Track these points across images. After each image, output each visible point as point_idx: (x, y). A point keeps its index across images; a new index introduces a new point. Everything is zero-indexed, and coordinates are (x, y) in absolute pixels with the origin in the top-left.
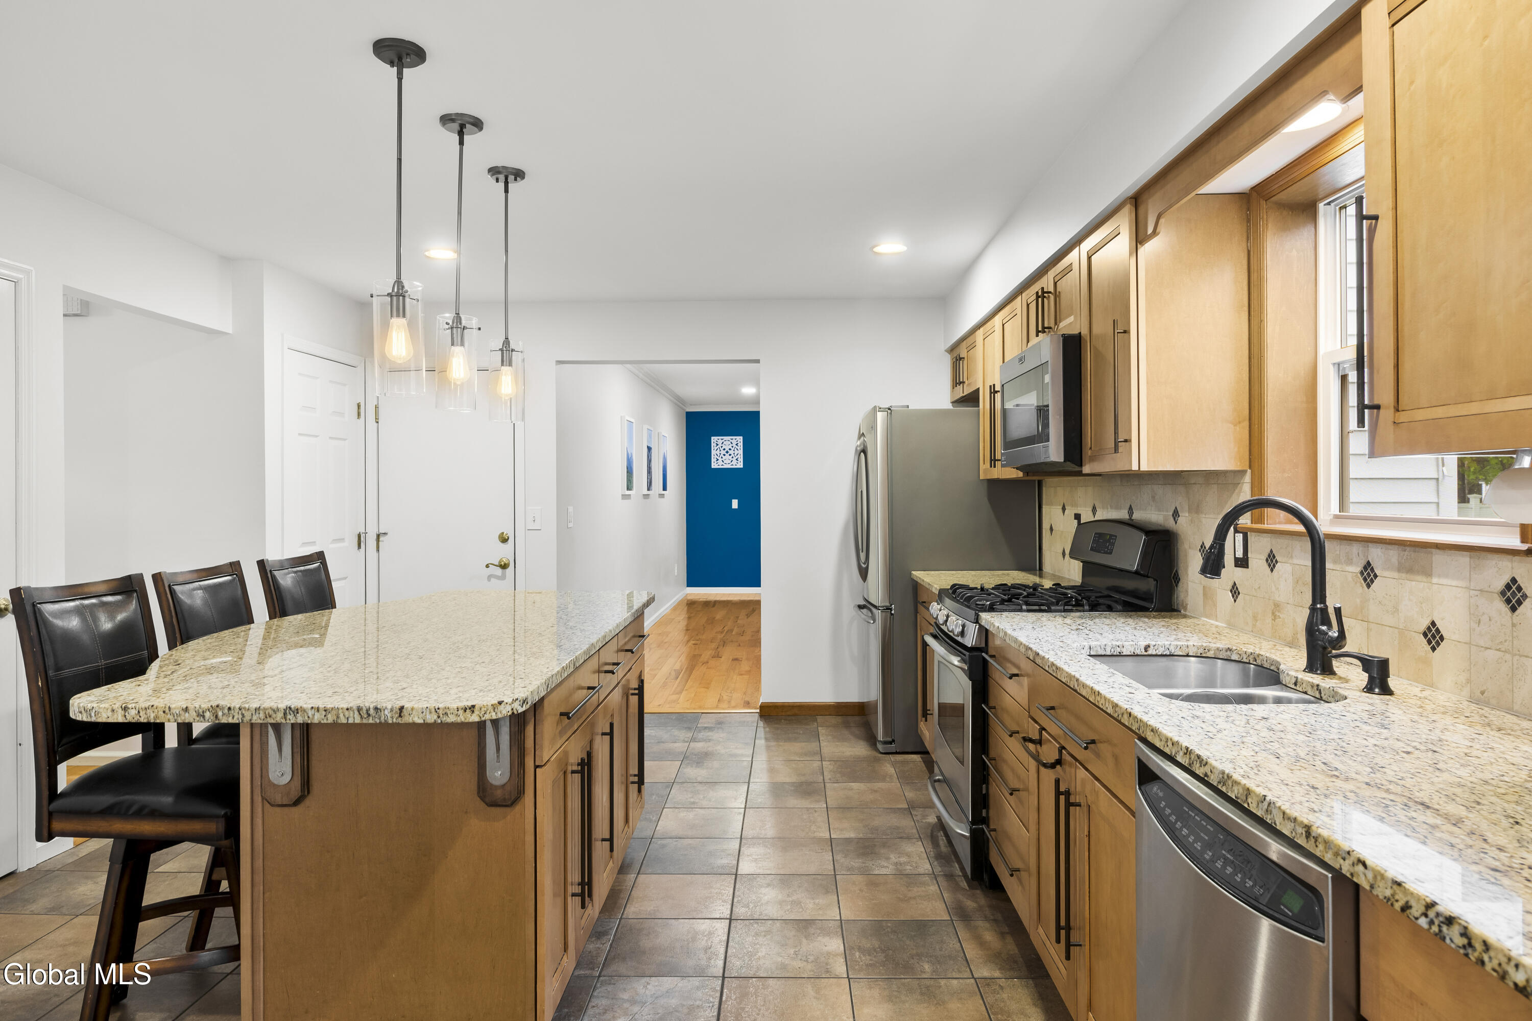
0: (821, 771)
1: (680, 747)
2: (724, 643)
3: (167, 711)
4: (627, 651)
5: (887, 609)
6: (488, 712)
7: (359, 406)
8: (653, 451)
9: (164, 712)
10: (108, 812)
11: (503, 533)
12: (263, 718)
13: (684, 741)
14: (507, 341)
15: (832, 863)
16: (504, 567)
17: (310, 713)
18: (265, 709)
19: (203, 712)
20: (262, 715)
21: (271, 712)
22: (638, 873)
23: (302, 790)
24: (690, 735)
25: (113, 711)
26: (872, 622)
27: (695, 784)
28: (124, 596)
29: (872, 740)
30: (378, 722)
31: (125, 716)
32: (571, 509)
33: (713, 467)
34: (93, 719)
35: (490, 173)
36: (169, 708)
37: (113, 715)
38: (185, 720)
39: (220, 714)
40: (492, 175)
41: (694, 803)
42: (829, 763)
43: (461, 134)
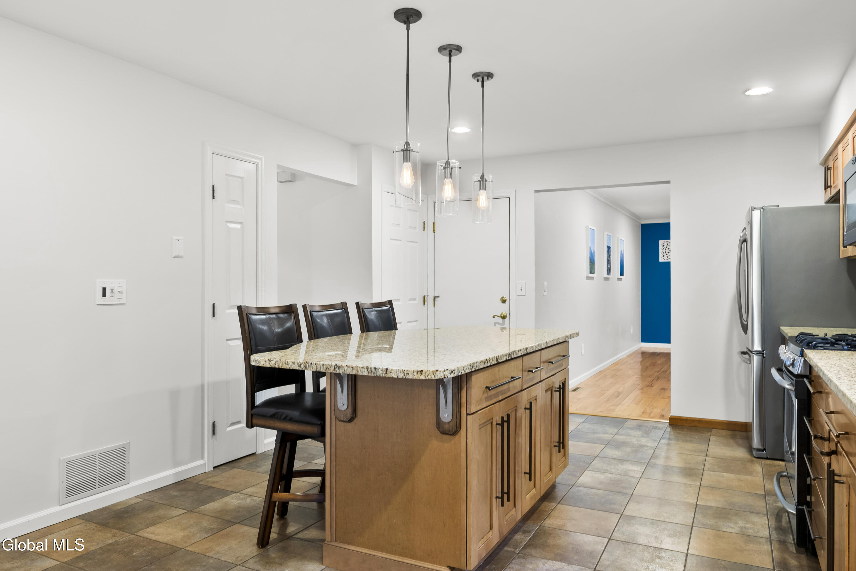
0: (704, 463)
1: (608, 437)
2: (658, 378)
3: (286, 363)
4: (550, 362)
5: (759, 353)
6: (430, 375)
7: (424, 223)
8: (612, 249)
9: (285, 363)
10: (273, 417)
11: (503, 297)
12: (325, 369)
13: (611, 434)
14: (483, 176)
15: (693, 518)
16: (504, 317)
17: (346, 368)
18: (326, 365)
19: (301, 365)
20: (325, 368)
21: (329, 367)
22: (558, 503)
23: (352, 414)
24: (616, 431)
25: (265, 361)
26: (749, 362)
27: (611, 460)
28: (288, 314)
29: (750, 449)
30: (376, 376)
31: (270, 364)
32: (545, 283)
33: (660, 261)
34: (258, 365)
35: (473, 77)
36: (287, 361)
37: (265, 363)
38: (293, 368)
39: (307, 366)
40: (474, 78)
41: (607, 470)
42: (711, 458)
43: (450, 56)
